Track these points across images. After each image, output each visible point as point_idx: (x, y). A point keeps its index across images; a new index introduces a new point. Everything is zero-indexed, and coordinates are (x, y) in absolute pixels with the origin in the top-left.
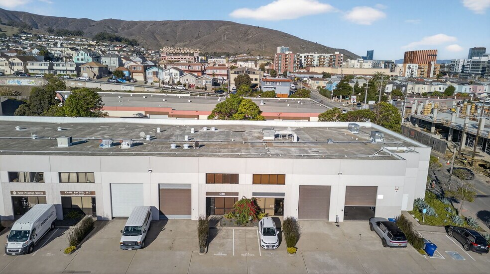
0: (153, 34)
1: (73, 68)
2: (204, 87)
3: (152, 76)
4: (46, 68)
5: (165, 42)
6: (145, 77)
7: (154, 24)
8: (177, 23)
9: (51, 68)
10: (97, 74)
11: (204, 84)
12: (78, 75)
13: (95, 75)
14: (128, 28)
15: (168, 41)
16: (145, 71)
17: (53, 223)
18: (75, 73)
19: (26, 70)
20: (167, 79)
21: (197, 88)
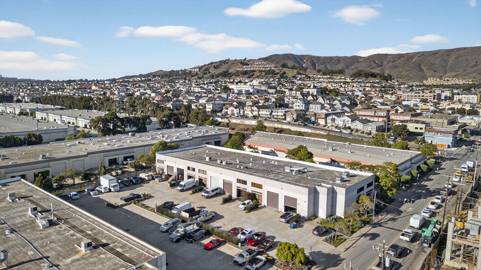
0: (419, 65)
1: (282, 114)
2: (369, 132)
3: (330, 121)
4: (269, 113)
5: (432, 72)
6: (326, 122)
7: (423, 55)
8: (449, 52)
9: (271, 114)
10: (295, 118)
11: (369, 130)
12: (285, 119)
13: (294, 119)
14: (394, 62)
15: (435, 71)
16: (326, 118)
17: (193, 186)
18: (284, 117)
19: (259, 115)
20: (341, 124)
21: (363, 132)
